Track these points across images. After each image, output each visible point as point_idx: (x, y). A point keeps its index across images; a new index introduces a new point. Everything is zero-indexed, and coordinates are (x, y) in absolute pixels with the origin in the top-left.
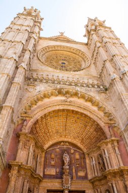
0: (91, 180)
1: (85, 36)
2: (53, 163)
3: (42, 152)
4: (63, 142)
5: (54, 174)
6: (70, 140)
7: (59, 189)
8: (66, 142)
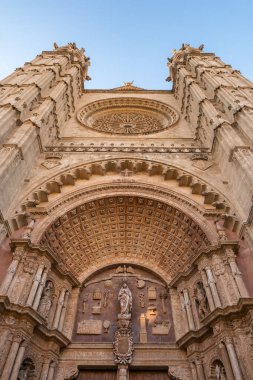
0: (181, 340)
1: (169, 79)
2: (96, 308)
3: (74, 287)
4: (122, 265)
5: (99, 332)
6: (136, 261)
7: (106, 364)
8: (128, 265)
